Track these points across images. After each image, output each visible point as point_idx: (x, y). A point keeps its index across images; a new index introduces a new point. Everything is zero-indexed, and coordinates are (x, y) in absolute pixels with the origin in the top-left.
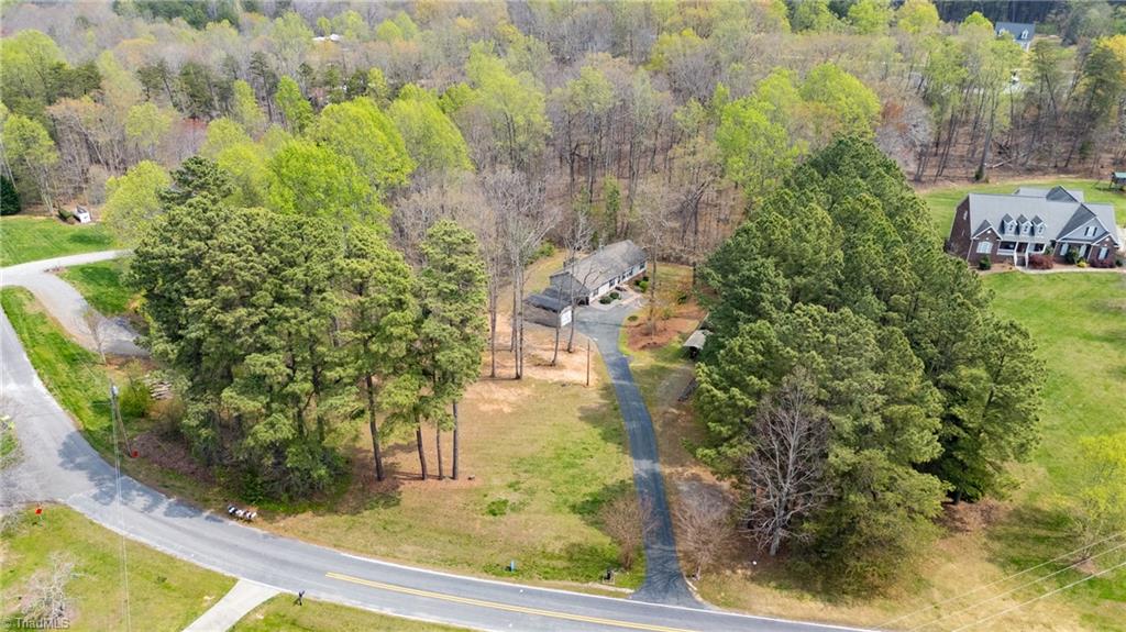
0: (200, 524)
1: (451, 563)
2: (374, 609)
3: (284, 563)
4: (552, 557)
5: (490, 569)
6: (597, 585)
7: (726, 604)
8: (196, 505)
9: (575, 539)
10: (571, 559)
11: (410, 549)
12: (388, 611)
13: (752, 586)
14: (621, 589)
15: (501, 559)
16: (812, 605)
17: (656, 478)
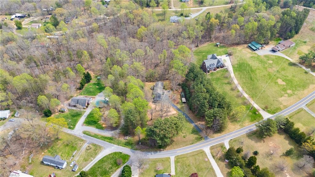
0: (158, 153)
1: (186, 145)
2: (185, 153)
3: (172, 153)
4: (195, 140)
5: (190, 144)
6: (201, 141)
7: (213, 138)
8: (156, 151)
9: (195, 137)
10: (196, 139)
11: (181, 146)
12: (186, 153)
13: (213, 135)
14: (203, 141)
15: (190, 143)
16: (219, 134)
17: (196, 125)
